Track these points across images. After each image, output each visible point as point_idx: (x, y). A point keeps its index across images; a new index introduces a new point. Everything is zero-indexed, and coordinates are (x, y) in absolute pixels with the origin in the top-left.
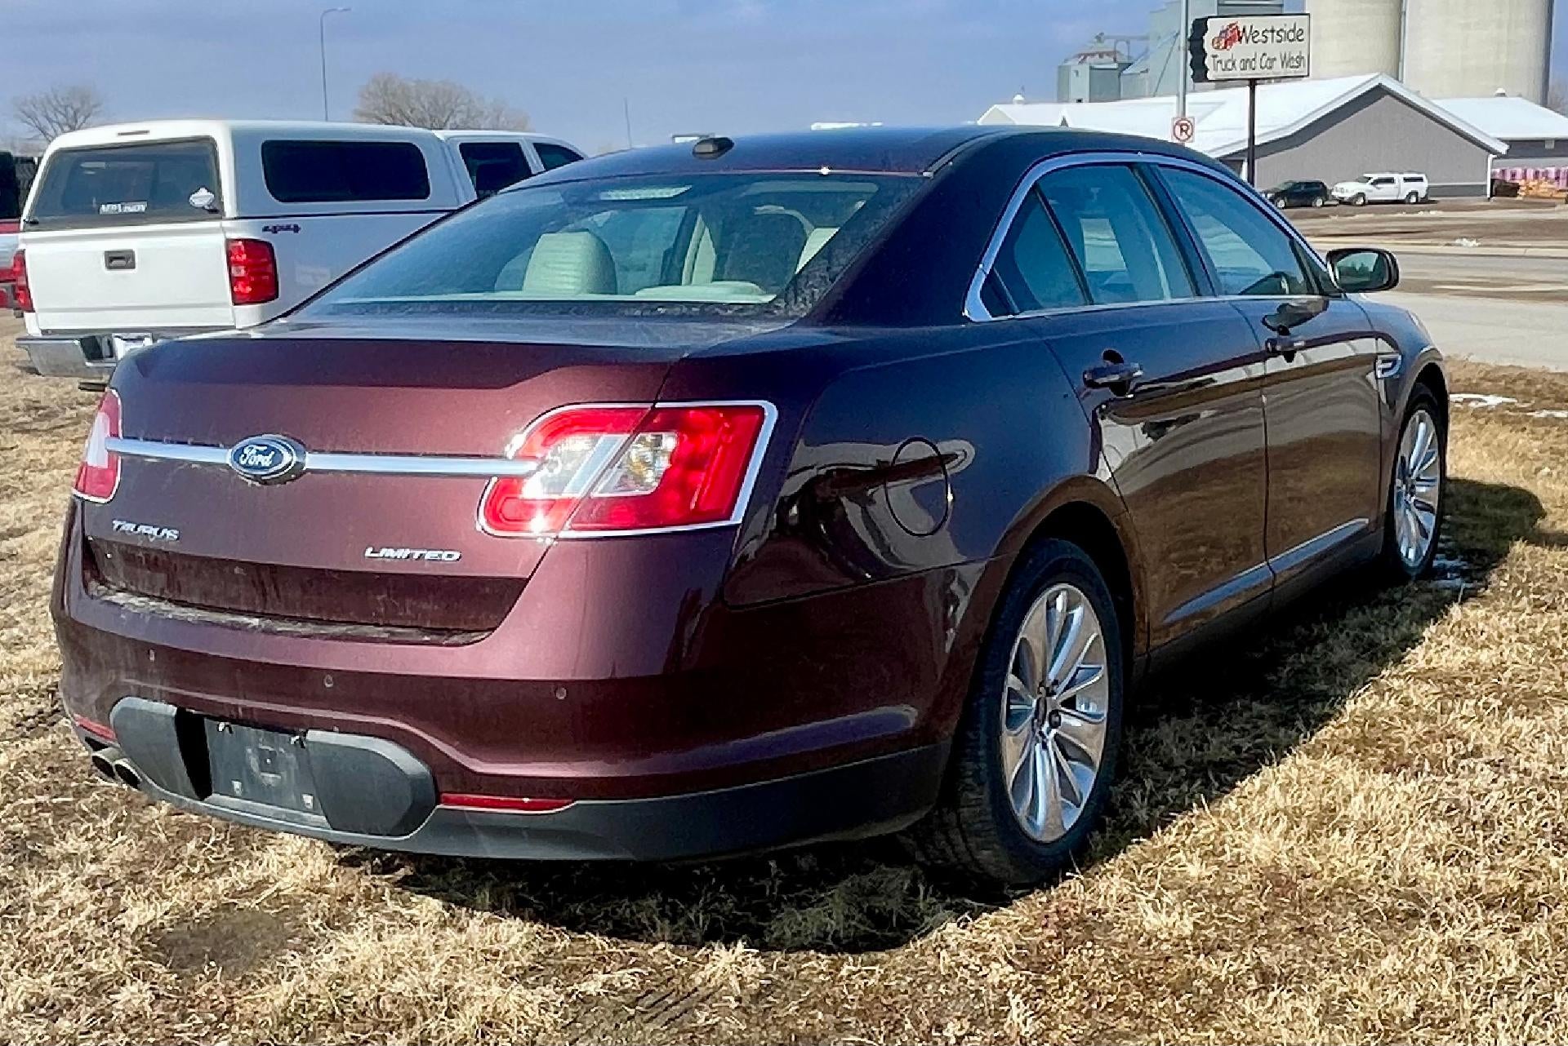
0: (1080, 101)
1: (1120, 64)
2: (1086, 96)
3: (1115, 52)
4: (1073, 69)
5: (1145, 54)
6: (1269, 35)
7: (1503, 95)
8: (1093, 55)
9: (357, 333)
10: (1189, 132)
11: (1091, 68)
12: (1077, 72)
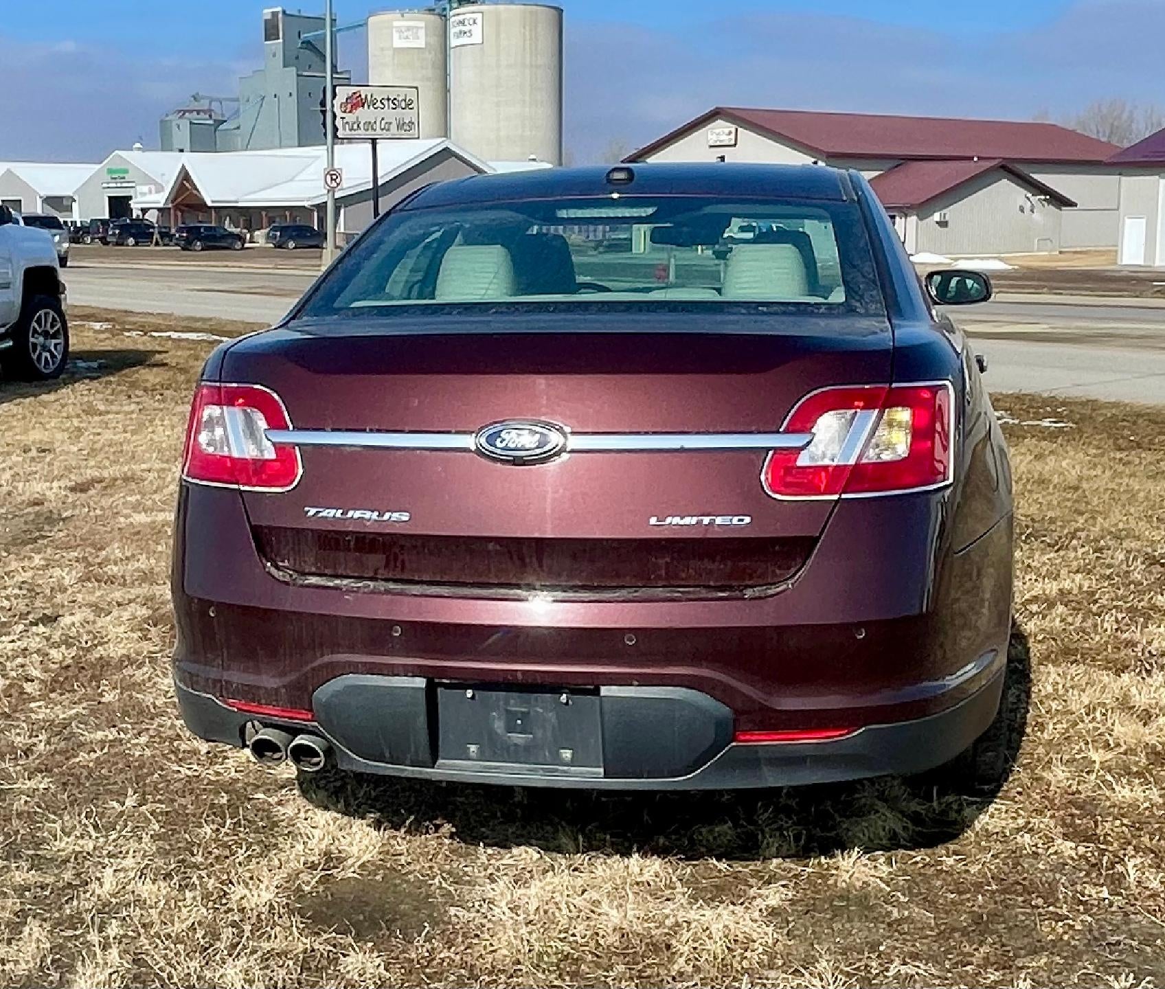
0: (182, 151)
1: (215, 121)
2: (187, 146)
3: (210, 110)
4: (174, 124)
5: (237, 113)
6: (385, 102)
7: (534, 160)
8: (191, 111)
9: (426, 330)
10: (338, 180)
11: (191, 123)
12: (179, 127)
